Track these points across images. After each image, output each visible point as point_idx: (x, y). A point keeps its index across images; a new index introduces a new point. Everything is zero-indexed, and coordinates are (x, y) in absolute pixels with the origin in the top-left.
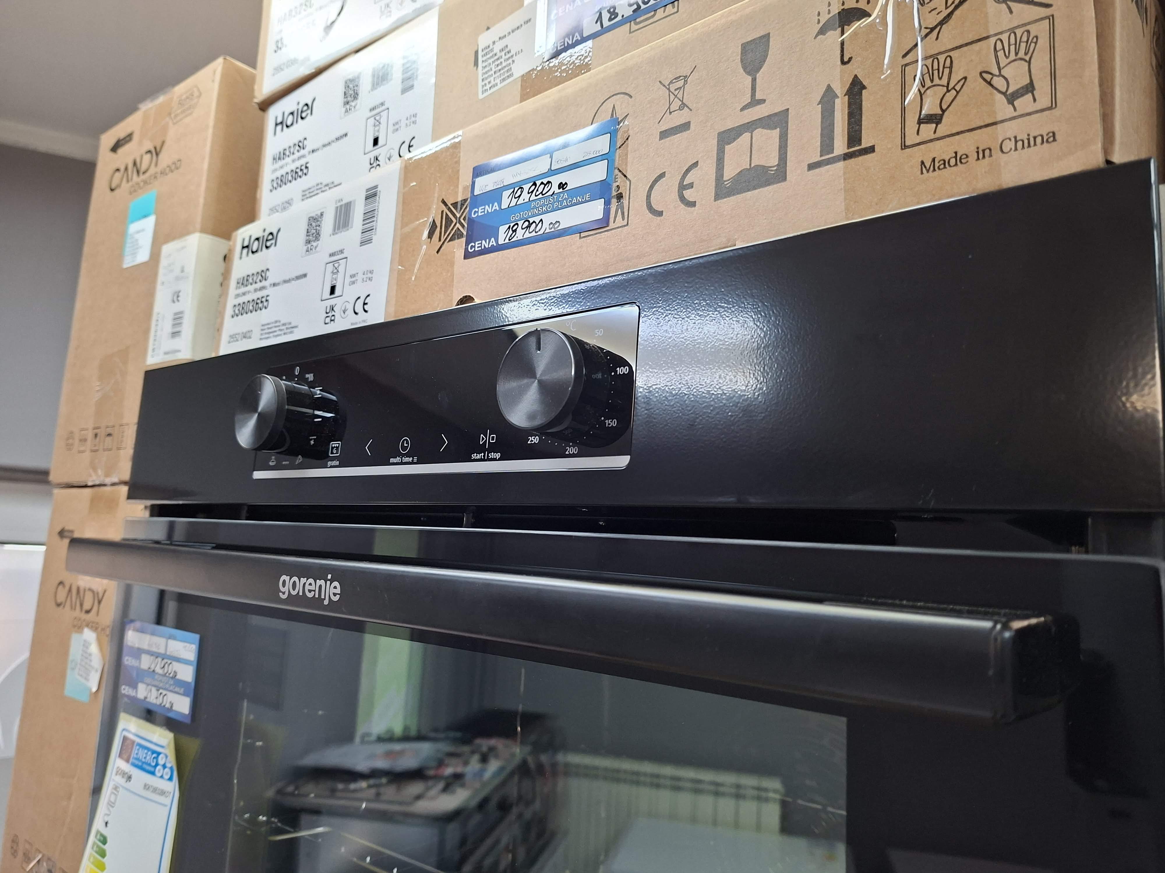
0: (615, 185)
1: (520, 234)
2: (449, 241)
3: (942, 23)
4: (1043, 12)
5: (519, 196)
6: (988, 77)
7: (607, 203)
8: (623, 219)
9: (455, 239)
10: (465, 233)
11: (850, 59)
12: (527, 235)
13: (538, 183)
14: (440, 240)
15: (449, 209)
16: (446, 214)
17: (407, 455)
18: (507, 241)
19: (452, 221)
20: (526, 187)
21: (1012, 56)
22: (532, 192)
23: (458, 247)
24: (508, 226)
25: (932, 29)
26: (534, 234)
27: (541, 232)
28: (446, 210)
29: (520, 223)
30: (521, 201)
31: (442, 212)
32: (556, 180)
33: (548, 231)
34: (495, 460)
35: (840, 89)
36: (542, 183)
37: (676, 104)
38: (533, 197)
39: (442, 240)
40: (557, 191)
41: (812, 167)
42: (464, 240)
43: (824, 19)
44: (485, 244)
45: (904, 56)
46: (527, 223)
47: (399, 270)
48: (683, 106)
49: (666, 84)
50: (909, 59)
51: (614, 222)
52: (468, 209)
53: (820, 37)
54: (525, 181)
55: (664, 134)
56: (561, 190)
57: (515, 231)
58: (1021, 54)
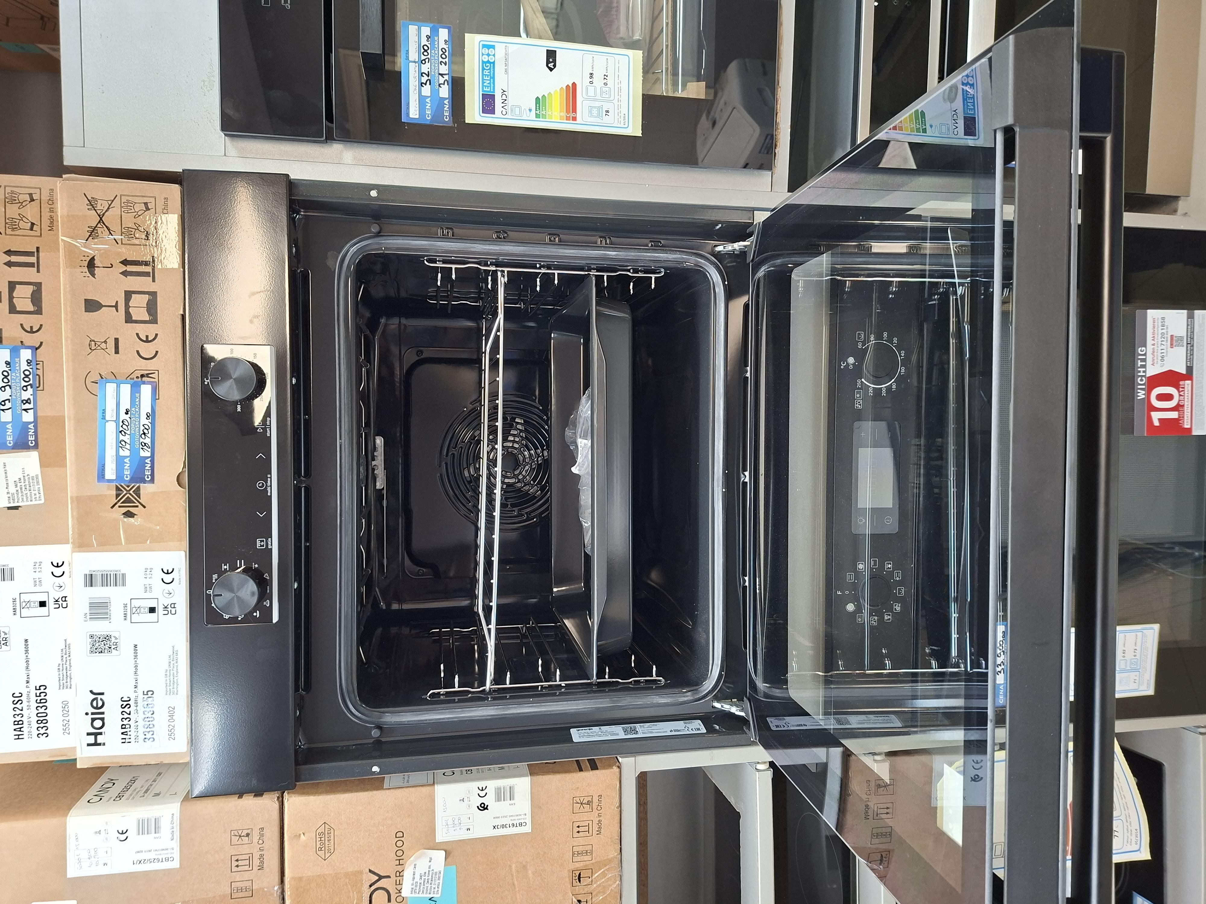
0: (135, 379)
1: (148, 441)
2: (139, 498)
3: (109, 230)
4: (118, 198)
5: (125, 442)
6: (137, 216)
7: (144, 383)
8: (154, 373)
9: (140, 494)
10: (138, 485)
11: (111, 264)
12: (149, 435)
13: (121, 429)
14: (137, 506)
15: (119, 501)
16: (122, 503)
17: (266, 483)
18: (149, 450)
19: (128, 497)
20: (121, 437)
21: (132, 208)
22: (125, 433)
23: (146, 489)
24: (141, 450)
25: (110, 233)
26: (150, 431)
27: (150, 425)
28: (119, 504)
29: (142, 440)
30: (128, 441)
31: (120, 507)
32: (123, 416)
33: (150, 421)
34: (270, 421)
35: (123, 268)
36: (122, 426)
37: (103, 346)
38: (128, 432)
39: (138, 504)
40: (129, 415)
41: (154, 281)
42: (142, 485)
43: (88, 274)
44: (148, 467)
45: (117, 243)
46: (143, 436)
47: (150, 542)
48: (105, 342)
49: (90, 351)
50: (119, 242)
51: (154, 378)
52: (122, 484)
53: (96, 277)
54: (117, 437)
55: (117, 352)
56: (129, 413)
57: (145, 444)
58: (132, 205)
